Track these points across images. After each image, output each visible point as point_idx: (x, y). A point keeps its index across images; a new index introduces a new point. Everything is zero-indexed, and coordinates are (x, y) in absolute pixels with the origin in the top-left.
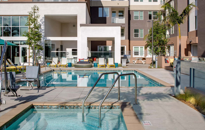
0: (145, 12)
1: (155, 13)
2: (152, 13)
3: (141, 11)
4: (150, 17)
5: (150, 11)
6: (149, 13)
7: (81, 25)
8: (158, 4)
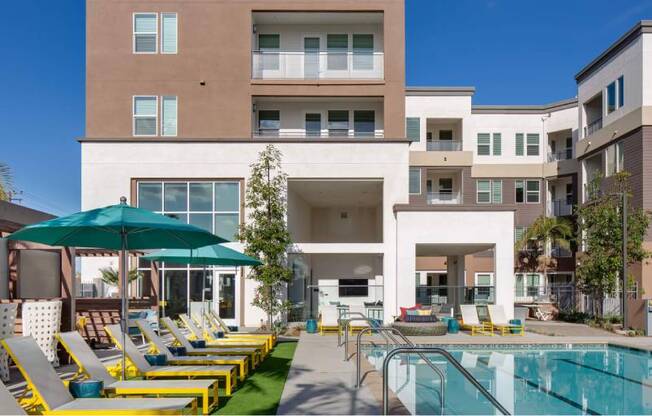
0: (507, 181)
1: (533, 184)
2: (524, 185)
3: (497, 180)
4: (519, 196)
5: (520, 180)
6: (517, 185)
7: (397, 209)
8: (541, 162)
